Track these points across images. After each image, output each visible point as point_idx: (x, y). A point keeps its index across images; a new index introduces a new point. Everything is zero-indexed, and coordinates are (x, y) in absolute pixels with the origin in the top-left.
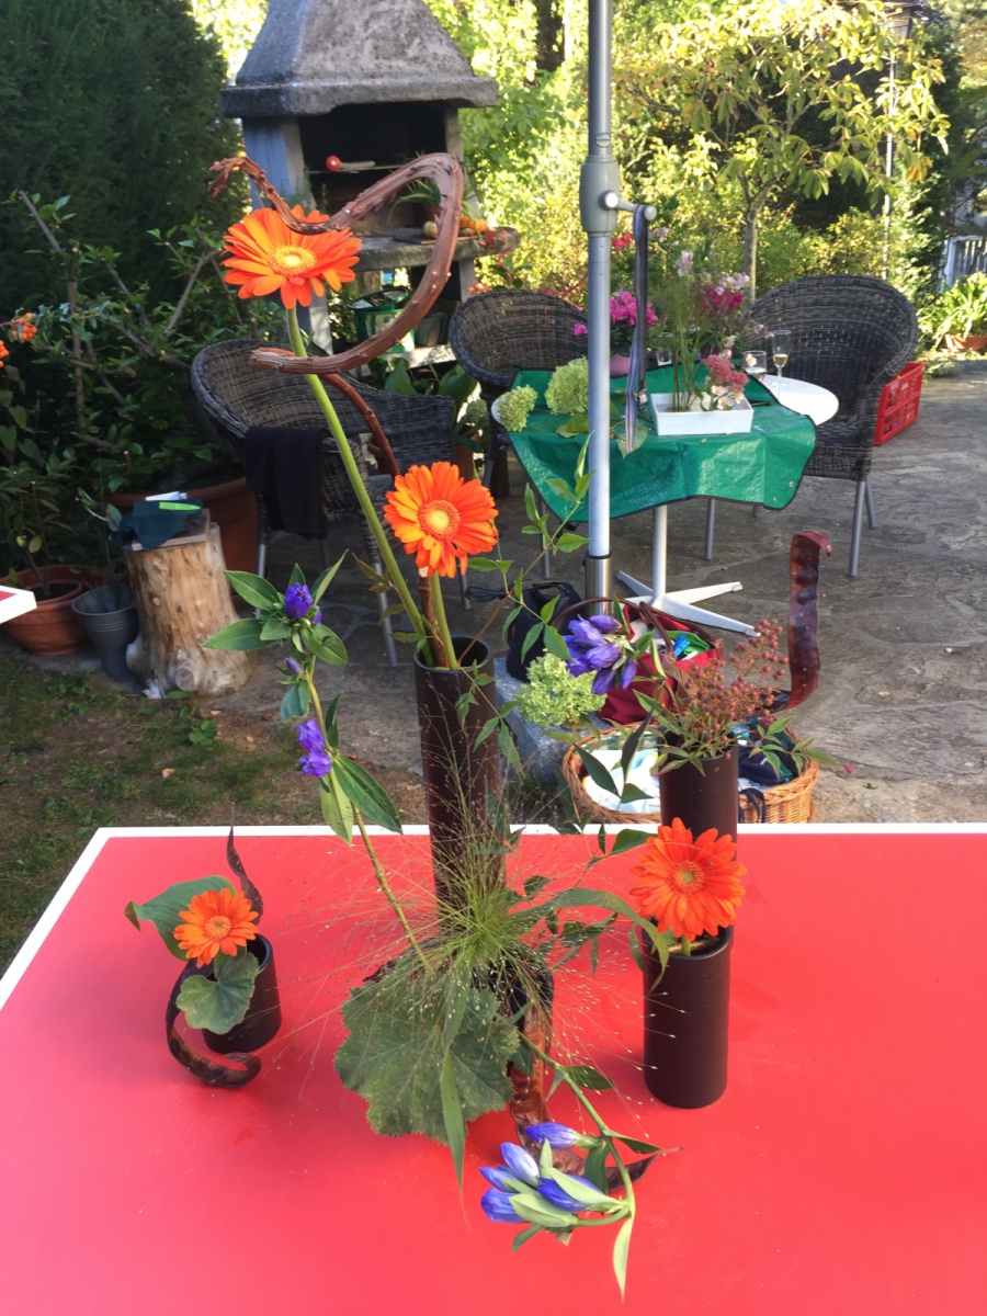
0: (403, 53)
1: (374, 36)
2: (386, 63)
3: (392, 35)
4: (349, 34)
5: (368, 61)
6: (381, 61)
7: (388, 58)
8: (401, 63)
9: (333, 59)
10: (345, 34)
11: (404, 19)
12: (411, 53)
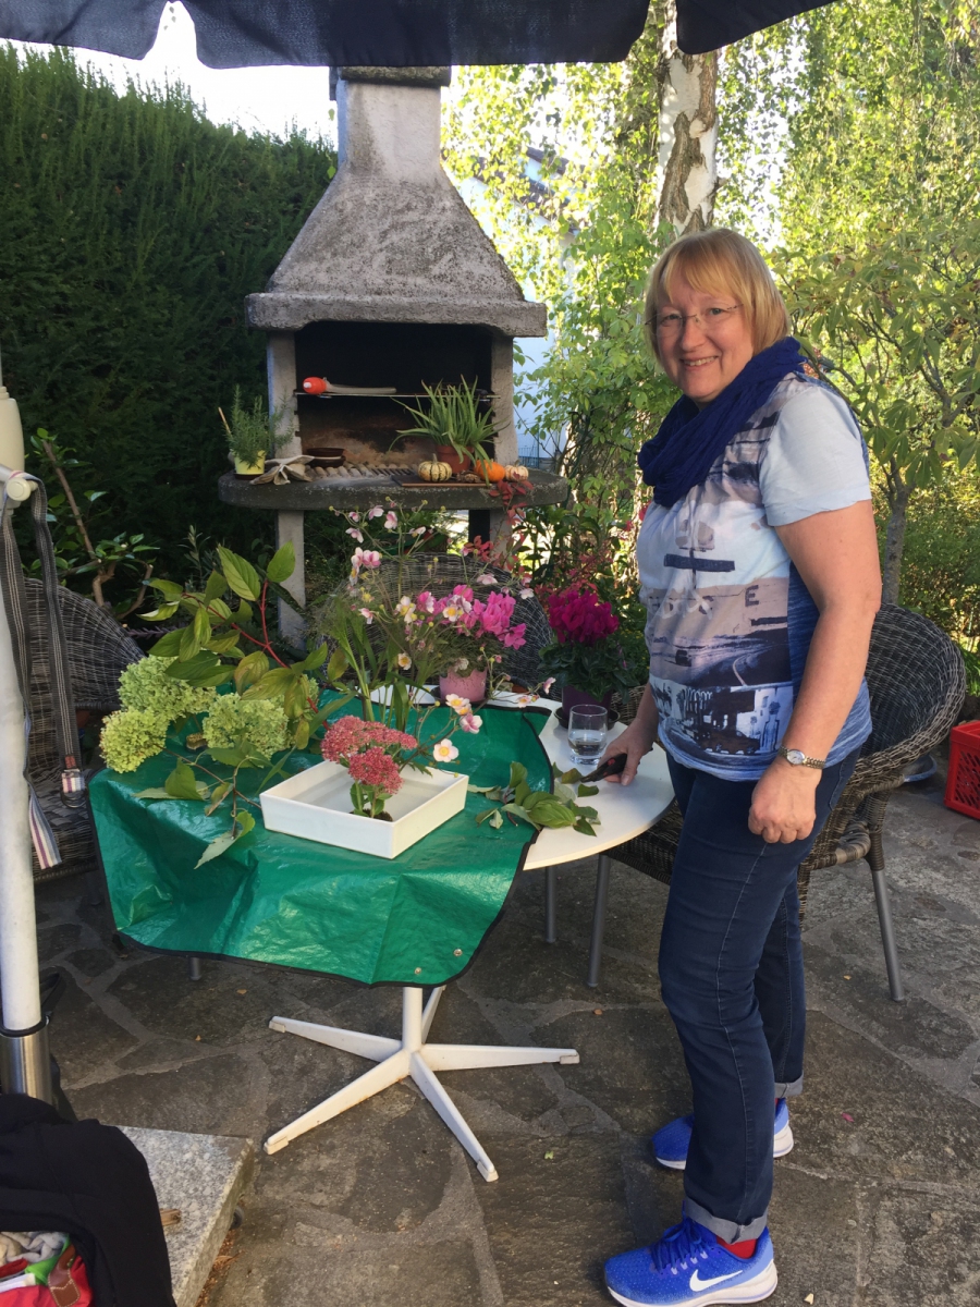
0: (426, 269)
1: (392, 248)
2: (401, 279)
3: (417, 248)
4: (358, 245)
5: (375, 275)
6: (394, 276)
7: (403, 274)
8: (420, 281)
9: (328, 270)
10: (353, 244)
11: (436, 232)
12: (435, 270)
